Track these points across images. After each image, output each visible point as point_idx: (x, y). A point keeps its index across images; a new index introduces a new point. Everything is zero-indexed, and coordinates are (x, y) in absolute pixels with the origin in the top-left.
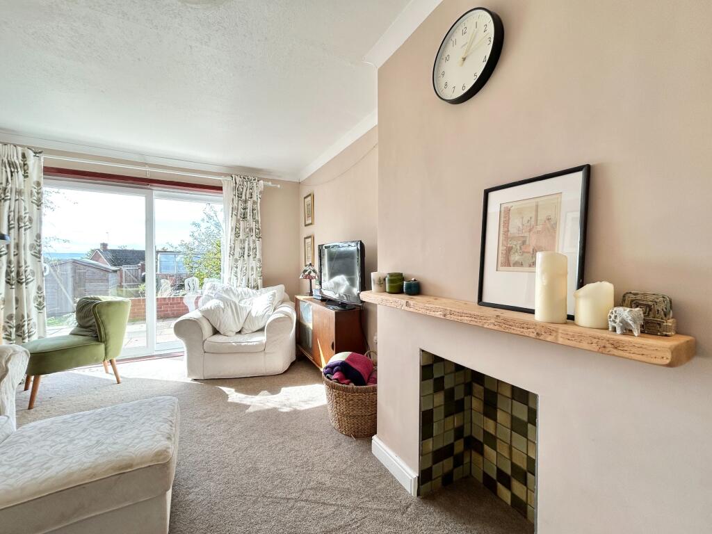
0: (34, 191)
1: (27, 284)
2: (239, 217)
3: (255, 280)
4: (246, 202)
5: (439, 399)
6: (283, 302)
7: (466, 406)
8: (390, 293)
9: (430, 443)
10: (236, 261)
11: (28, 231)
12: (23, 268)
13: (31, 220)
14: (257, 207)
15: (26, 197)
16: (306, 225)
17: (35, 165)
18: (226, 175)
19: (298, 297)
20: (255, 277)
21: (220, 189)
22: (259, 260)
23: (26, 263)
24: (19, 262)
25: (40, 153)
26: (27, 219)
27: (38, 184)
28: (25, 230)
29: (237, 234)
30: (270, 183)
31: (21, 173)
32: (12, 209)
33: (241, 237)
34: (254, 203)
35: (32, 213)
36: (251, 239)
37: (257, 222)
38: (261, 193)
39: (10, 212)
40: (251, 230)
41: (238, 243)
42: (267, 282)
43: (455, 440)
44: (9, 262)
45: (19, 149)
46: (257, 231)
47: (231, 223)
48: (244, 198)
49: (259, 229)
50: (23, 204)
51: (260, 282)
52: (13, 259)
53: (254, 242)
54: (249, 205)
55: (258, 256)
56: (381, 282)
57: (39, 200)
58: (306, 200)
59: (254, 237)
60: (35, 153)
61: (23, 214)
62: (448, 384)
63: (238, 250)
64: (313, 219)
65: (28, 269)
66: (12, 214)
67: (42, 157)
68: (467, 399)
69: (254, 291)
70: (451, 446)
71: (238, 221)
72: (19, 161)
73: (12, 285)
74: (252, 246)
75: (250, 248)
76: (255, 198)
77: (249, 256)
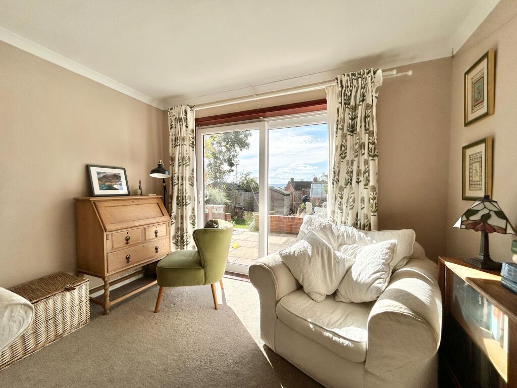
0: (190, 136)
1: (186, 206)
2: (345, 131)
3: (367, 217)
4: (355, 109)
11: (188, 167)
12: (185, 194)
13: (189, 159)
14: (372, 112)
15: (186, 142)
17: (191, 117)
20: (367, 212)
22: (373, 188)
23: (186, 190)
24: (182, 190)
25: (193, 107)
26: (187, 158)
27: (193, 131)
28: (186, 166)
29: (343, 155)
30: (395, 73)
31: (185, 125)
32: (180, 152)
33: (347, 158)
34: (368, 106)
35: (190, 154)
36: (362, 159)
37: (371, 134)
38: (378, 90)
40: (363, 145)
41: (343, 166)
44: (178, 190)
45: (183, 107)
46: (371, 146)
47: (336, 141)
48: (352, 103)
49: (373, 143)
50: (185, 147)
51: (373, 220)
52: (180, 187)
53: (366, 162)
54: (360, 112)
55: (371, 183)
57: (193, 143)
59: (366, 156)
61: (185, 155)
63: (343, 176)
64: (491, 103)
66: (180, 155)
71: (344, 136)
72: (183, 117)
73: (179, 206)
74: (362, 168)
75: (358, 174)
76: (369, 100)
77: (358, 182)
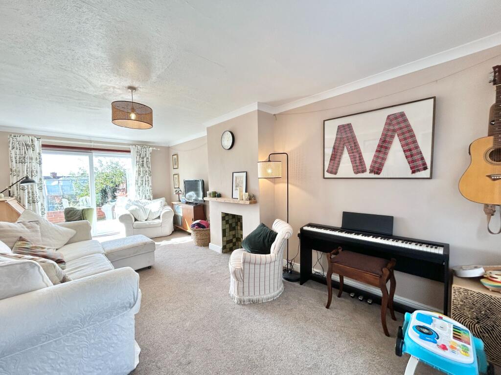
0: (38, 157)
1: (37, 202)
3: (149, 196)
4: (143, 158)
5: (228, 226)
6: (165, 205)
7: (236, 229)
8: (213, 197)
9: (225, 238)
10: (139, 187)
11: (36, 177)
12: (35, 195)
13: (37, 172)
14: (149, 160)
15: (34, 161)
16: (174, 169)
17: (37, 144)
18: (132, 145)
19: (173, 203)
20: (149, 194)
21: (129, 152)
22: (151, 186)
23: (36, 193)
24: (33, 192)
25: (40, 138)
26: (35, 171)
27: (39, 154)
29: (139, 174)
30: (155, 149)
31: (31, 149)
33: (141, 175)
34: (147, 158)
35: (37, 168)
36: (146, 176)
37: (149, 168)
38: (150, 153)
39: (27, 168)
40: (146, 171)
41: (140, 178)
42: (155, 197)
43: (233, 238)
44: (28, 193)
45: (30, 137)
47: (136, 169)
48: (142, 156)
49: (150, 171)
50: (33, 164)
51: (151, 197)
52: (30, 191)
53: (148, 177)
54: (145, 159)
55: (150, 184)
56: (210, 194)
57: (40, 162)
58: (174, 156)
59: (148, 175)
60: (37, 139)
61: (33, 169)
62: (230, 222)
63: (140, 181)
64: (178, 166)
65: (37, 195)
67: (41, 140)
68: (236, 227)
69: (149, 201)
70: (232, 240)
71: (139, 167)
72: (30, 143)
73: (30, 203)
74: (147, 179)
75: (146, 180)
76: (147, 156)
77: (145, 184)
